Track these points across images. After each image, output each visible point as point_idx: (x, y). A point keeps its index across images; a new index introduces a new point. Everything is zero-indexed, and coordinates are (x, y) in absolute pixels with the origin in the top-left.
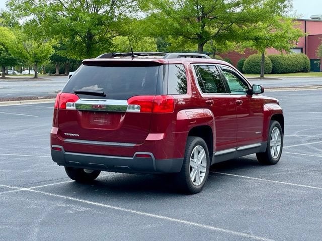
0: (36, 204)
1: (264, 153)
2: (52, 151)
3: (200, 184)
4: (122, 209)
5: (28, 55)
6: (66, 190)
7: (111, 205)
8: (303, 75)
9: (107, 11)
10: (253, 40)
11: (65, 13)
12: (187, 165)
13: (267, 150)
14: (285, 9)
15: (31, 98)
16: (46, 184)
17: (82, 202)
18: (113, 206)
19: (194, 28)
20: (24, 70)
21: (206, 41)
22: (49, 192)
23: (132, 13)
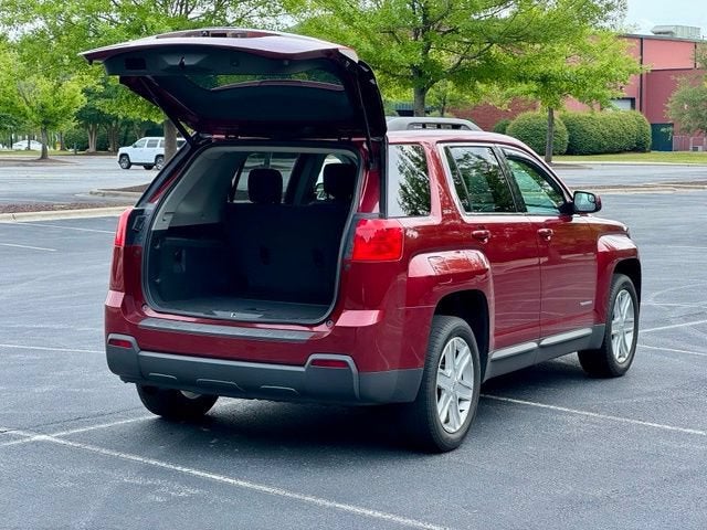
0: (72, 479)
1: (597, 350)
2: (107, 347)
3: (458, 428)
4: (282, 492)
5: (27, 108)
6: (141, 441)
7: (252, 482)
8: (637, 159)
9: (208, 12)
10: (537, 80)
11: (113, 15)
12: (430, 385)
13: (604, 343)
14: (609, 13)
15: (38, 208)
16: (92, 425)
17: (182, 474)
18: (258, 483)
19: (407, 52)
20: (16, 141)
21: (433, 83)
22: (102, 446)
23: (264, 19)
